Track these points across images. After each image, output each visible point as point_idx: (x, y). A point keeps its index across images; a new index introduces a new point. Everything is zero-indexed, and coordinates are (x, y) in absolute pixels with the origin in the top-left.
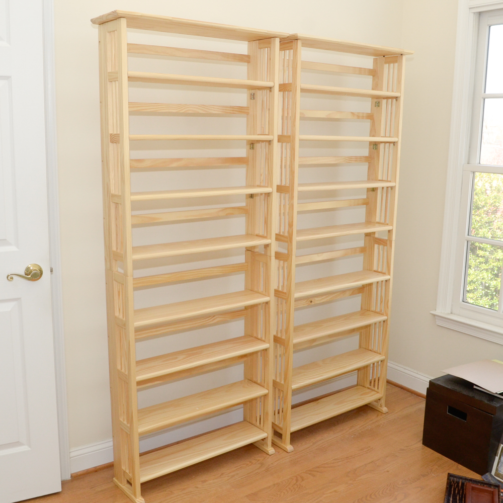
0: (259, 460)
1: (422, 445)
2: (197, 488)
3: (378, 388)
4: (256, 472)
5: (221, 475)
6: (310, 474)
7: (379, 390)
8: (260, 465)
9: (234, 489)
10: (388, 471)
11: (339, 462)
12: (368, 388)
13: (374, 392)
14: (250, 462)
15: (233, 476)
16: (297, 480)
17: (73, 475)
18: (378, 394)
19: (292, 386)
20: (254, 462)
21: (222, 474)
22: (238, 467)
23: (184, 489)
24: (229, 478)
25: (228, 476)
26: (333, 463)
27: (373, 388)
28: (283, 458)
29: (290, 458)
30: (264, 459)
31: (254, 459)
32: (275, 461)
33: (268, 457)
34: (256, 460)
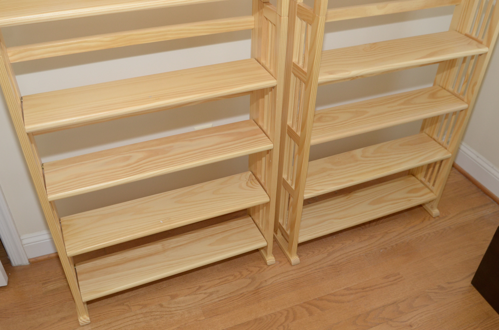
0: (252, 272)
1: (470, 283)
2: (161, 306)
3: (433, 185)
4: (241, 292)
5: (198, 289)
6: (307, 309)
7: (434, 189)
8: (249, 281)
9: (204, 318)
10: (411, 326)
11: (352, 294)
12: (421, 182)
13: (427, 190)
14: (240, 273)
15: (211, 294)
16: (287, 318)
17: (31, 261)
18: (432, 194)
19: (305, 196)
20: (245, 273)
21: (200, 287)
22: (223, 279)
23: (145, 306)
24: (206, 296)
25: (205, 293)
26: (343, 295)
27: (428, 184)
28: (283, 273)
29: (292, 275)
30: (259, 270)
31: (247, 269)
32: (271, 278)
33: (265, 269)
34: (249, 271)
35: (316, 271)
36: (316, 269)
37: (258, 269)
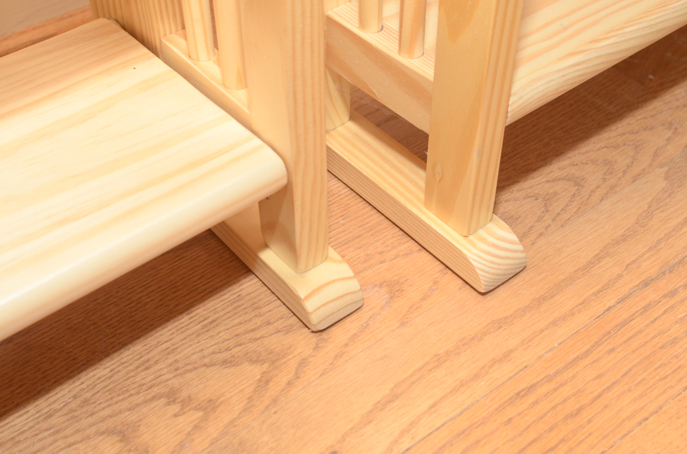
28: (439, 360)
29: (506, 356)
30: (264, 382)
31: (172, 397)
32: (368, 419)
33: (303, 363)
34: (186, 403)
35: (651, 295)
36: (646, 284)
37: (256, 371)
